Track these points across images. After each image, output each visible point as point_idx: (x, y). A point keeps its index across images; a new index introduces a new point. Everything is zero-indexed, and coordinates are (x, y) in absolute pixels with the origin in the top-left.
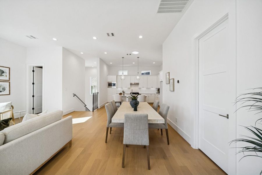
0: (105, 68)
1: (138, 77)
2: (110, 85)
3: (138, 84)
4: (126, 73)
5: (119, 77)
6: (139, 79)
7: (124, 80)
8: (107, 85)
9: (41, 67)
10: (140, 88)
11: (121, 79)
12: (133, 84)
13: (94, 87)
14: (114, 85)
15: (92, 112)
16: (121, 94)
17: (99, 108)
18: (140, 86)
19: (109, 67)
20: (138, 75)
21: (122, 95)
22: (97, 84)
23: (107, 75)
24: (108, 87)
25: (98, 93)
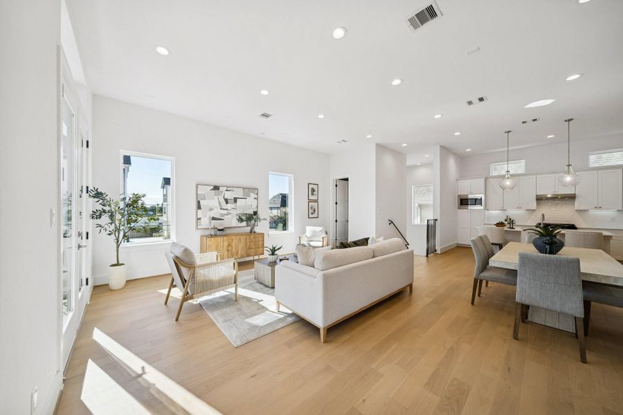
0: (452, 163)
1: (568, 179)
2: (464, 202)
3: (572, 197)
4: (518, 167)
5: (492, 182)
6: (574, 184)
7: (513, 188)
8: (457, 202)
9: (347, 180)
10: (579, 211)
11: (503, 188)
12: (547, 199)
13: (419, 208)
14: (477, 202)
15: (426, 258)
16: (500, 224)
17: (439, 252)
18: (578, 204)
19: (462, 159)
20: (569, 172)
21: (506, 228)
22: (434, 201)
23: (457, 180)
24: (459, 208)
25: (436, 220)
